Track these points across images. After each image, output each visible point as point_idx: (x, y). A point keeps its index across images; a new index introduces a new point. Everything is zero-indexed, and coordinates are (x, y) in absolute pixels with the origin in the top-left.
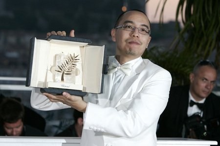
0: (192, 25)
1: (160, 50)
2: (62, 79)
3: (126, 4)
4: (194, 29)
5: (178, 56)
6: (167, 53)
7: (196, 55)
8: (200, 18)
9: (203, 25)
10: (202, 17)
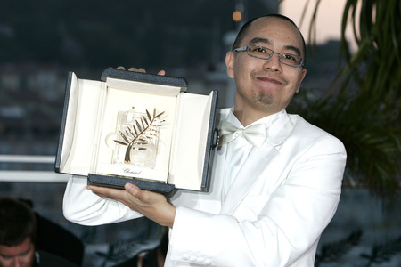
0: (375, 44)
1: (310, 96)
2: (127, 158)
3: (241, 6)
4: (379, 53)
5: (346, 108)
6: (325, 103)
7: (382, 107)
8: (389, 30)
9: (395, 44)
10: (393, 30)
